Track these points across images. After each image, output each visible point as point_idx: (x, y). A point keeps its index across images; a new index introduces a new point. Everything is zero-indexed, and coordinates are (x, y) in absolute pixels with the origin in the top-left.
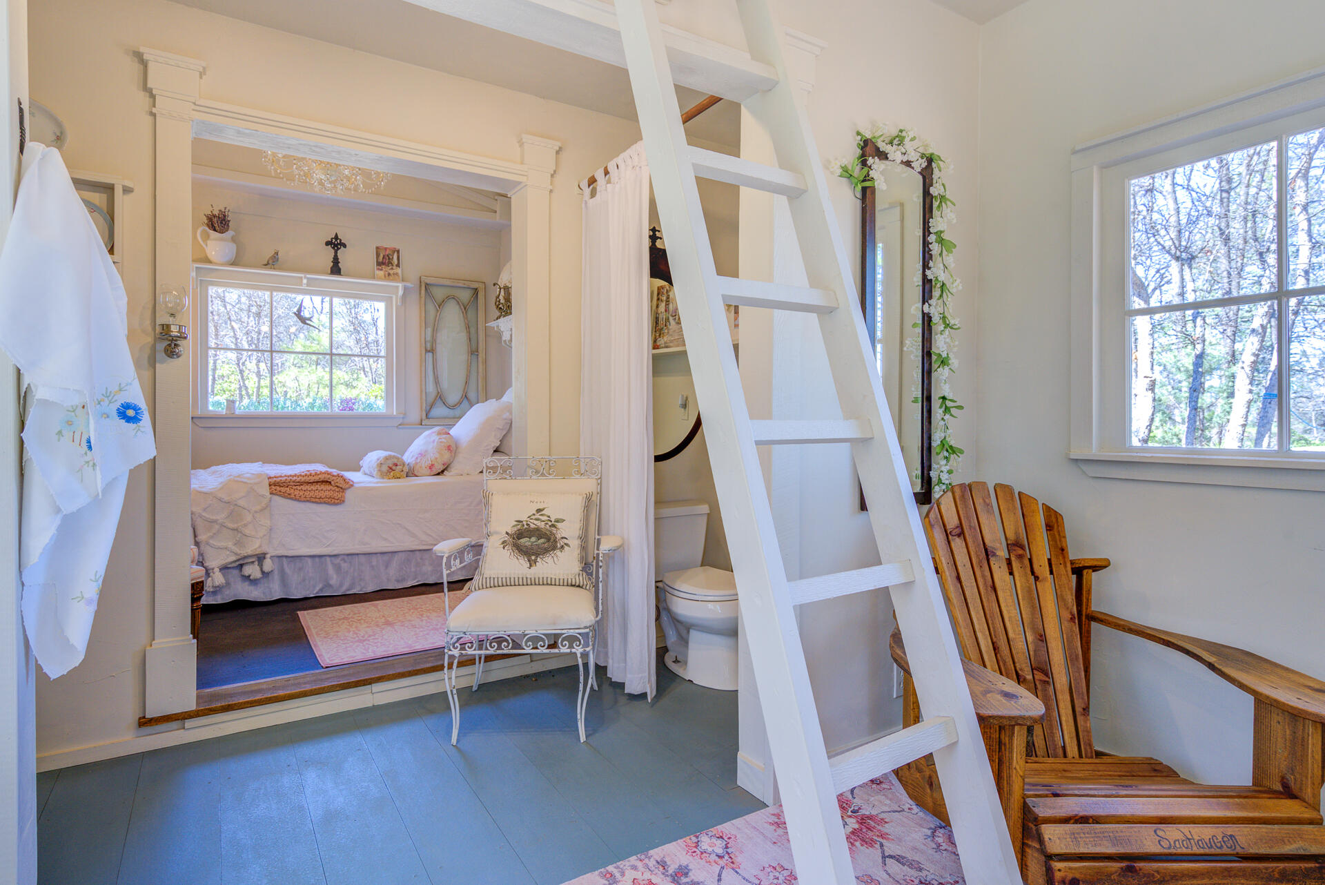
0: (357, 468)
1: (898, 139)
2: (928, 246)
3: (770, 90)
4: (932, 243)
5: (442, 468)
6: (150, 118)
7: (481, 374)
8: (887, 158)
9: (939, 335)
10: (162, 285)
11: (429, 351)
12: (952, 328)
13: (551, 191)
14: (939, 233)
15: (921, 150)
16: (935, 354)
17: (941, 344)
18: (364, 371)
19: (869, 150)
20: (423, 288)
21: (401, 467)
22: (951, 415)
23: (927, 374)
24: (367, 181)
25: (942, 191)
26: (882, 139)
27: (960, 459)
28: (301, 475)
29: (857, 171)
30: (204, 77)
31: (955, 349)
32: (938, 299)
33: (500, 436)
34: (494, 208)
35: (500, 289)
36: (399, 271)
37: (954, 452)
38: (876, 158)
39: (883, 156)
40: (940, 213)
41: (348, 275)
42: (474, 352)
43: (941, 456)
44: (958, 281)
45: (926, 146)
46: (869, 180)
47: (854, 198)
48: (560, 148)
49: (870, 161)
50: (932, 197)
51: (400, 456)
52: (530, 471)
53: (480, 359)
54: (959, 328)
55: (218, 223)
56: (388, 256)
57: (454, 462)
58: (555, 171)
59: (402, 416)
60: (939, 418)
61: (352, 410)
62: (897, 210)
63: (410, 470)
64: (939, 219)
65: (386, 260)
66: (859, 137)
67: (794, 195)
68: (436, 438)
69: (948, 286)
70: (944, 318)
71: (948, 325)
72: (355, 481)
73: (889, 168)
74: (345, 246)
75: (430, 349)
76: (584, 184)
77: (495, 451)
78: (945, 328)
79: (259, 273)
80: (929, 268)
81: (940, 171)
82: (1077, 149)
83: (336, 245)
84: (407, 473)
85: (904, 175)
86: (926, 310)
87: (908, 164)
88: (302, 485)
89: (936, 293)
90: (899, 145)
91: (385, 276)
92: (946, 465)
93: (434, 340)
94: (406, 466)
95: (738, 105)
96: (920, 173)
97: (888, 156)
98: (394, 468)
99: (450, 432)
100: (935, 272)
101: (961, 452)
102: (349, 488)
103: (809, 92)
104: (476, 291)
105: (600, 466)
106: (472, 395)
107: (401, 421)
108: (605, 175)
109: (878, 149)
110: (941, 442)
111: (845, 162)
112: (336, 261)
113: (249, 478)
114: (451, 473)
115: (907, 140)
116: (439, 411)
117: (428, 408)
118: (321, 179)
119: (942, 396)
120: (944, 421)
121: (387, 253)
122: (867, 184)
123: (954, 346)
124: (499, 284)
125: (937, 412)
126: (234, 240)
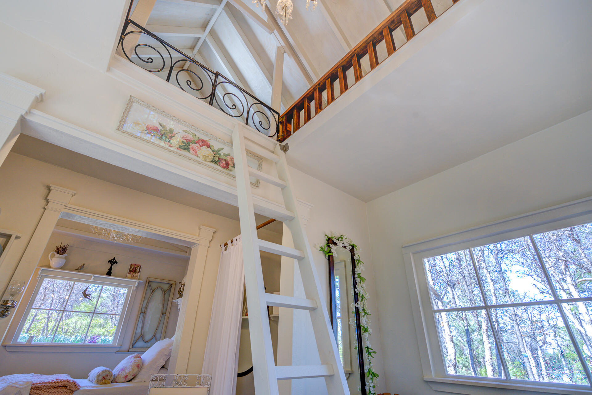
0: (86, 377)
1: (341, 238)
2: (355, 279)
3: (292, 220)
4: (356, 278)
5: (131, 377)
6: (43, 210)
7: (164, 325)
8: (337, 245)
9: (363, 318)
10: (14, 281)
11: (143, 313)
12: (367, 314)
13: (209, 247)
14: (359, 274)
15: (349, 242)
16: (362, 326)
17: (364, 321)
18: (112, 319)
19: (330, 242)
20: (147, 283)
21: (110, 377)
22: (372, 356)
23: (359, 335)
24: (134, 238)
25: (358, 258)
26: (335, 238)
27: (378, 380)
28: (51, 383)
29: (326, 249)
30: (74, 197)
31: (370, 324)
32: (361, 301)
33: (166, 359)
34: (186, 251)
35: (182, 285)
36: (138, 275)
37: (375, 376)
38: (333, 244)
39: (335, 244)
40: (358, 266)
41: (114, 276)
42: (164, 314)
43: (369, 378)
44: (368, 294)
45: (351, 241)
46: (331, 253)
47: (325, 259)
48: (215, 231)
49: (331, 245)
50: (355, 260)
51: (111, 370)
52: (174, 382)
53: (166, 317)
54: (370, 315)
55: (61, 250)
56: (135, 268)
57: (139, 374)
58: (211, 240)
59: (120, 346)
60: (367, 358)
61: (95, 343)
62: (343, 263)
63: (114, 379)
64: (358, 269)
65: (134, 270)
66: (326, 237)
67: (300, 259)
68: (133, 359)
69: (364, 296)
70: (364, 310)
71: (366, 313)
72: (81, 386)
73: (338, 248)
74: (117, 263)
75: (143, 312)
76: (223, 245)
77: (161, 368)
78: (365, 314)
79: (72, 273)
80: (356, 288)
81: (357, 250)
82: (404, 246)
83: (113, 262)
84: (112, 380)
85: (344, 251)
86: (357, 306)
87: (345, 247)
88: (50, 389)
89: (360, 299)
90: (341, 240)
91: (131, 277)
92: (372, 383)
93: (146, 308)
94: (113, 376)
95: (282, 223)
96: (350, 251)
97: (337, 244)
98: (106, 377)
99: (141, 357)
100: (359, 290)
101: (378, 376)
102: (77, 390)
103: (308, 220)
104: (171, 285)
105: (210, 380)
106: (158, 336)
107: (118, 349)
108: (232, 242)
109: (333, 241)
110: (369, 370)
111: (321, 245)
112: (111, 269)
113: (20, 385)
114: (136, 381)
115: (344, 239)
116: (140, 344)
117: (135, 342)
118: (114, 236)
119: (367, 346)
120: (369, 359)
121: (135, 267)
122: (330, 254)
123: (369, 323)
124: (182, 282)
125: (365, 355)
126: (66, 258)
